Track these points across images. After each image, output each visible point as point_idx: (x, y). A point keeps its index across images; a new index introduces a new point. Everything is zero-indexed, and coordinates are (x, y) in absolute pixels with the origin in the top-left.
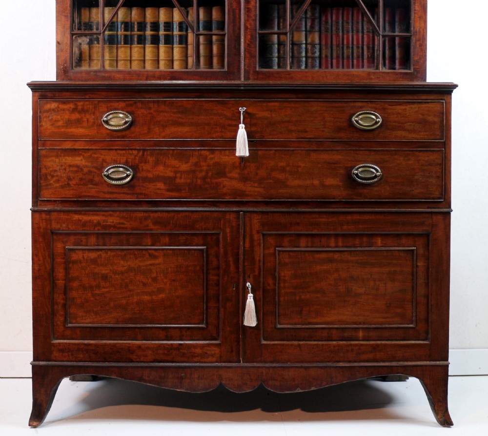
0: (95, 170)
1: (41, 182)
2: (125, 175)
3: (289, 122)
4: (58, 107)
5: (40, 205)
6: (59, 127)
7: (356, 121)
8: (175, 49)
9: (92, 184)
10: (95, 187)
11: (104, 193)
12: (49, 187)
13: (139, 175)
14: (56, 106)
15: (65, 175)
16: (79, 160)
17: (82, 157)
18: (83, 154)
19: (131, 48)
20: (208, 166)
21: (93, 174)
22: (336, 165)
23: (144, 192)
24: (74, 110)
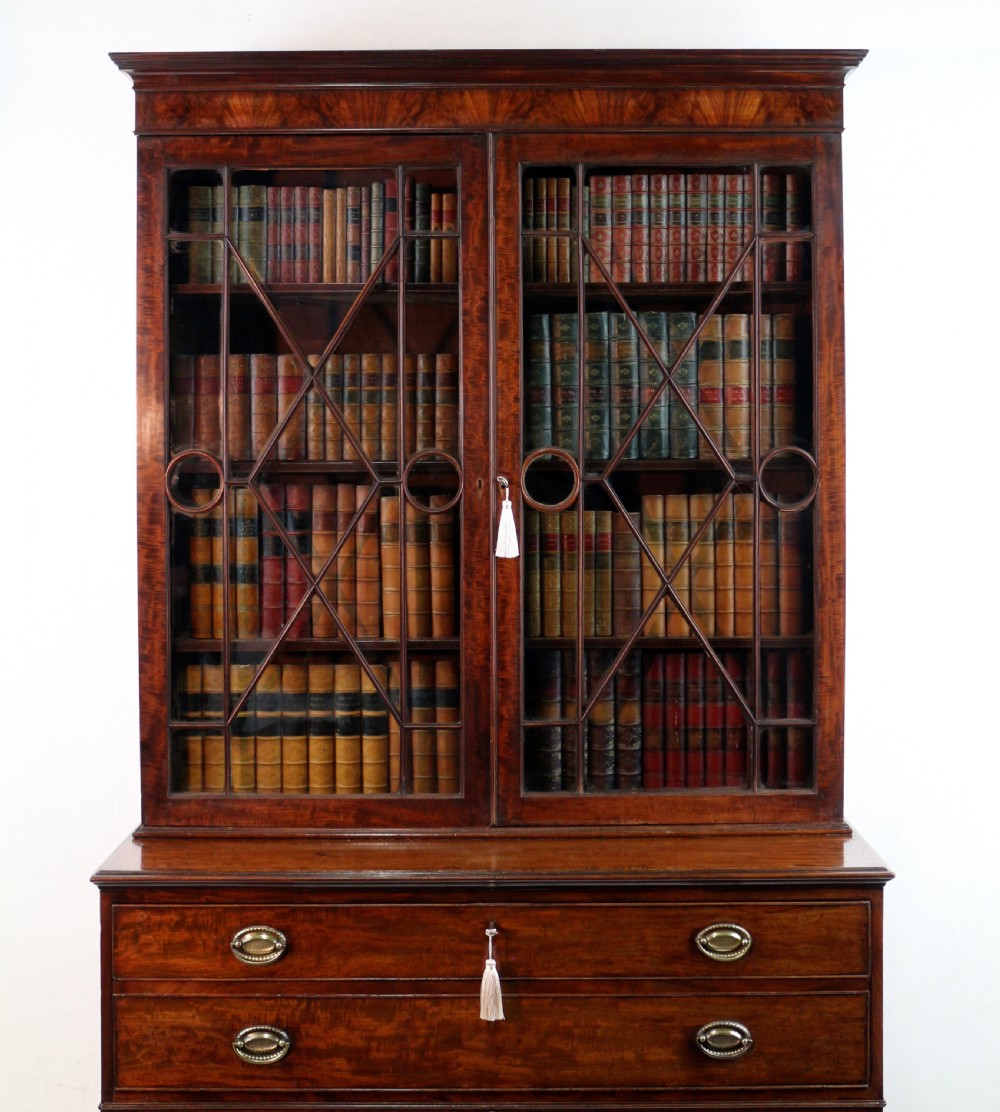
0: (221, 1037)
1: (119, 1056)
2: (275, 1047)
3: (577, 945)
4: (149, 919)
5: (119, 1100)
6: (150, 955)
7: (703, 944)
8: (365, 742)
9: (213, 1061)
10: (219, 1066)
11: (236, 1077)
12: (134, 1066)
13: (300, 1044)
14: (146, 917)
15: (162, 1045)
16: (188, 1017)
17: (194, 1011)
18: (196, 1005)
19: (282, 741)
20: (429, 1027)
21: (215, 1042)
22: (666, 1024)
23: (310, 1075)
24: (179, 925)
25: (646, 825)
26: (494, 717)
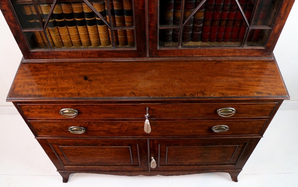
25: (203, 56)
26: (147, 27)
